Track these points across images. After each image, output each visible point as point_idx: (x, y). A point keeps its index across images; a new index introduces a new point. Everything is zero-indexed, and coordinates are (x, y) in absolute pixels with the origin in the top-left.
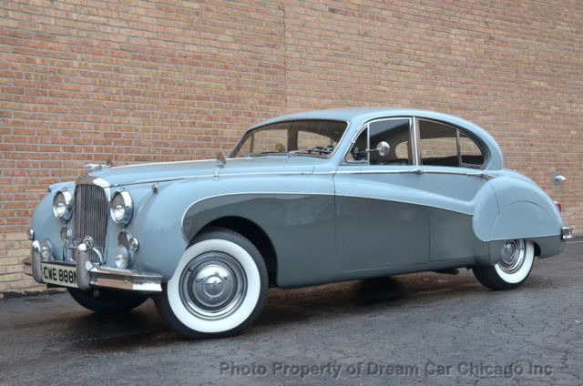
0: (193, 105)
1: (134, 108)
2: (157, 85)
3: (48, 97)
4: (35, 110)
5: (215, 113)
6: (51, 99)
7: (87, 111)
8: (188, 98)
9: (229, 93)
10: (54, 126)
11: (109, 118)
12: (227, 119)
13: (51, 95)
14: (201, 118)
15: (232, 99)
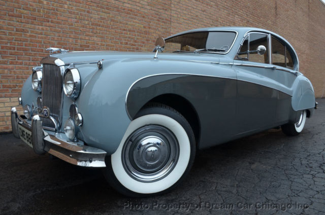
0: (127, 34)
1: (97, 33)
2: (109, 22)
3: (50, 23)
4: (43, 29)
5: (138, 39)
6: (52, 24)
7: (71, 32)
8: (124, 30)
9: (144, 30)
10: (53, 39)
11: (83, 37)
12: (143, 43)
13: (52, 22)
14: (130, 41)
15: (146, 33)
